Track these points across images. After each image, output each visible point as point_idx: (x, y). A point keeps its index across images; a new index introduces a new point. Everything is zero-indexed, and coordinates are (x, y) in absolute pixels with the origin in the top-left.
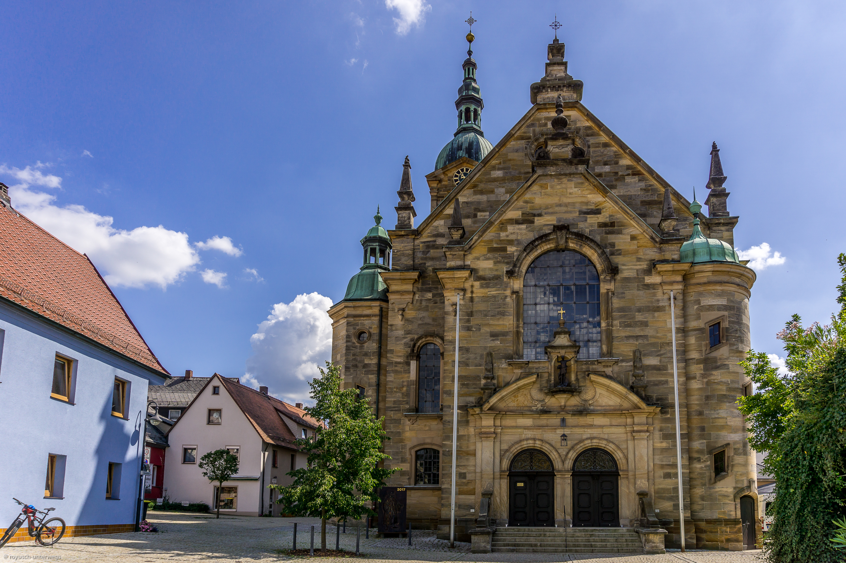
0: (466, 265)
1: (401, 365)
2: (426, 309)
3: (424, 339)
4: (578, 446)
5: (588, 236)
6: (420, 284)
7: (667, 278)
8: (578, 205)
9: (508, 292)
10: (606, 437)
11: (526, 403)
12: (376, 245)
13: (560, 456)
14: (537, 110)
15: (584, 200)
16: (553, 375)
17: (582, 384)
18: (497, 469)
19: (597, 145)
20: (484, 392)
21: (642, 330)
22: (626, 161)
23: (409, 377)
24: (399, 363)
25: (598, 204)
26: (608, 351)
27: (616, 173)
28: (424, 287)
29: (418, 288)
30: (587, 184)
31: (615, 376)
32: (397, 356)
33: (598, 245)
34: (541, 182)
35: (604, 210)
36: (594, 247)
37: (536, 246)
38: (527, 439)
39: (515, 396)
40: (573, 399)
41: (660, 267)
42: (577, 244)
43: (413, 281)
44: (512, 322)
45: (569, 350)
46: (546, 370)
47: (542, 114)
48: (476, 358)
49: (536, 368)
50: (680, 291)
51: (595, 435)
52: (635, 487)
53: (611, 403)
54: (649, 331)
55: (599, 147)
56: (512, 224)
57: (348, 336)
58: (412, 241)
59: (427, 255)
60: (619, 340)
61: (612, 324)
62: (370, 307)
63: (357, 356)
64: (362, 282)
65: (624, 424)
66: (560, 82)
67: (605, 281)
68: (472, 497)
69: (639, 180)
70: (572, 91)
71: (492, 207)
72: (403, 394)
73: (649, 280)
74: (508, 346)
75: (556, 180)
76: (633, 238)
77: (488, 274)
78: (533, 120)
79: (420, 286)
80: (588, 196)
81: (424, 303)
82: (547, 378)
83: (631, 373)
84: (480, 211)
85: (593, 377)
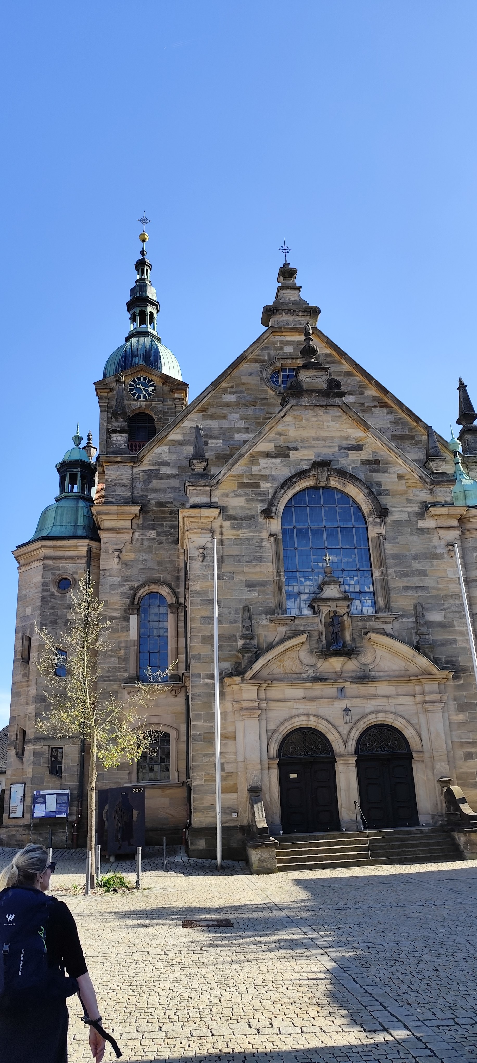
0: (213, 503)
1: (118, 621)
2: (149, 550)
3: (146, 588)
4: (362, 723)
5: (351, 473)
6: (141, 520)
7: (442, 523)
8: (336, 440)
9: (265, 535)
10: (393, 709)
11: (294, 668)
12: (77, 471)
13: (341, 735)
14: (271, 333)
15: (343, 434)
16: (324, 633)
17: (359, 645)
18: (265, 757)
19: (339, 374)
20: (243, 656)
21: (421, 580)
22: (372, 392)
23: (128, 636)
24: (115, 618)
25: (359, 439)
26: (385, 604)
27: (362, 404)
28: (146, 524)
29: (138, 525)
30: (345, 418)
31: (396, 634)
32: (112, 609)
33: (364, 484)
34: (295, 413)
35: (366, 446)
36: (360, 486)
37: (294, 483)
38: (299, 715)
39: (280, 661)
40: (350, 662)
41: (433, 510)
42: (339, 482)
43: (132, 517)
44: (271, 570)
45: (340, 603)
46: (316, 628)
47: (277, 337)
48: (230, 613)
49: (304, 625)
50: (458, 537)
51: (380, 708)
52: (433, 773)
53: (395, 667)
54: (429, 582)
55: (341, 375)
56: (264, 457)
57: (45, 584)
58: (130, 469)
59: (150, 486)
60: (397, 592)
61: (387, 573)
62: (76, 547)
63: (57, 609)
64: (62, 515)
65: (413, 693)
66: (294, 306)
67: (374, 523)
68: (234, 796)
69: (388, 413)
70: (308, 317)
71: (225, 434)
72: (119, 658)
73: (422, 524)
74: (268, 598)
75: (310, 412)
76: (400, 477)
77: (240, 513)
78: (267, 343)
79: (140, 522)
80: (348, 430)
81: (146, 543)
82: (318, 638)
83: (414, 631)
84: (211, 438)
85: (373, 635)
